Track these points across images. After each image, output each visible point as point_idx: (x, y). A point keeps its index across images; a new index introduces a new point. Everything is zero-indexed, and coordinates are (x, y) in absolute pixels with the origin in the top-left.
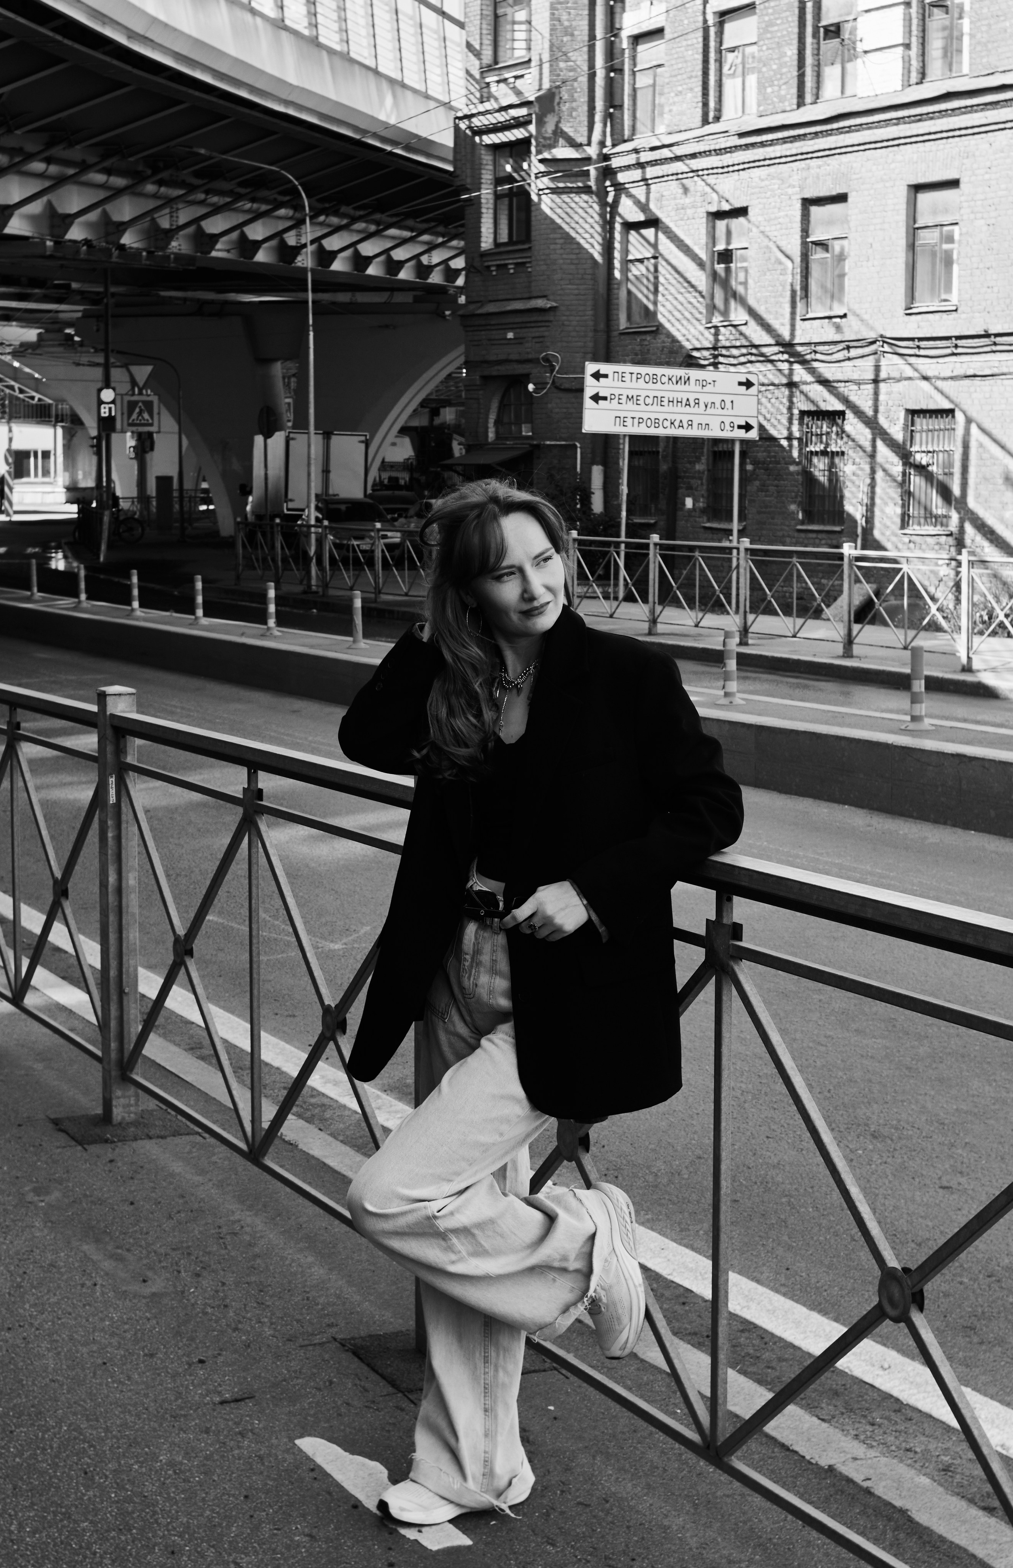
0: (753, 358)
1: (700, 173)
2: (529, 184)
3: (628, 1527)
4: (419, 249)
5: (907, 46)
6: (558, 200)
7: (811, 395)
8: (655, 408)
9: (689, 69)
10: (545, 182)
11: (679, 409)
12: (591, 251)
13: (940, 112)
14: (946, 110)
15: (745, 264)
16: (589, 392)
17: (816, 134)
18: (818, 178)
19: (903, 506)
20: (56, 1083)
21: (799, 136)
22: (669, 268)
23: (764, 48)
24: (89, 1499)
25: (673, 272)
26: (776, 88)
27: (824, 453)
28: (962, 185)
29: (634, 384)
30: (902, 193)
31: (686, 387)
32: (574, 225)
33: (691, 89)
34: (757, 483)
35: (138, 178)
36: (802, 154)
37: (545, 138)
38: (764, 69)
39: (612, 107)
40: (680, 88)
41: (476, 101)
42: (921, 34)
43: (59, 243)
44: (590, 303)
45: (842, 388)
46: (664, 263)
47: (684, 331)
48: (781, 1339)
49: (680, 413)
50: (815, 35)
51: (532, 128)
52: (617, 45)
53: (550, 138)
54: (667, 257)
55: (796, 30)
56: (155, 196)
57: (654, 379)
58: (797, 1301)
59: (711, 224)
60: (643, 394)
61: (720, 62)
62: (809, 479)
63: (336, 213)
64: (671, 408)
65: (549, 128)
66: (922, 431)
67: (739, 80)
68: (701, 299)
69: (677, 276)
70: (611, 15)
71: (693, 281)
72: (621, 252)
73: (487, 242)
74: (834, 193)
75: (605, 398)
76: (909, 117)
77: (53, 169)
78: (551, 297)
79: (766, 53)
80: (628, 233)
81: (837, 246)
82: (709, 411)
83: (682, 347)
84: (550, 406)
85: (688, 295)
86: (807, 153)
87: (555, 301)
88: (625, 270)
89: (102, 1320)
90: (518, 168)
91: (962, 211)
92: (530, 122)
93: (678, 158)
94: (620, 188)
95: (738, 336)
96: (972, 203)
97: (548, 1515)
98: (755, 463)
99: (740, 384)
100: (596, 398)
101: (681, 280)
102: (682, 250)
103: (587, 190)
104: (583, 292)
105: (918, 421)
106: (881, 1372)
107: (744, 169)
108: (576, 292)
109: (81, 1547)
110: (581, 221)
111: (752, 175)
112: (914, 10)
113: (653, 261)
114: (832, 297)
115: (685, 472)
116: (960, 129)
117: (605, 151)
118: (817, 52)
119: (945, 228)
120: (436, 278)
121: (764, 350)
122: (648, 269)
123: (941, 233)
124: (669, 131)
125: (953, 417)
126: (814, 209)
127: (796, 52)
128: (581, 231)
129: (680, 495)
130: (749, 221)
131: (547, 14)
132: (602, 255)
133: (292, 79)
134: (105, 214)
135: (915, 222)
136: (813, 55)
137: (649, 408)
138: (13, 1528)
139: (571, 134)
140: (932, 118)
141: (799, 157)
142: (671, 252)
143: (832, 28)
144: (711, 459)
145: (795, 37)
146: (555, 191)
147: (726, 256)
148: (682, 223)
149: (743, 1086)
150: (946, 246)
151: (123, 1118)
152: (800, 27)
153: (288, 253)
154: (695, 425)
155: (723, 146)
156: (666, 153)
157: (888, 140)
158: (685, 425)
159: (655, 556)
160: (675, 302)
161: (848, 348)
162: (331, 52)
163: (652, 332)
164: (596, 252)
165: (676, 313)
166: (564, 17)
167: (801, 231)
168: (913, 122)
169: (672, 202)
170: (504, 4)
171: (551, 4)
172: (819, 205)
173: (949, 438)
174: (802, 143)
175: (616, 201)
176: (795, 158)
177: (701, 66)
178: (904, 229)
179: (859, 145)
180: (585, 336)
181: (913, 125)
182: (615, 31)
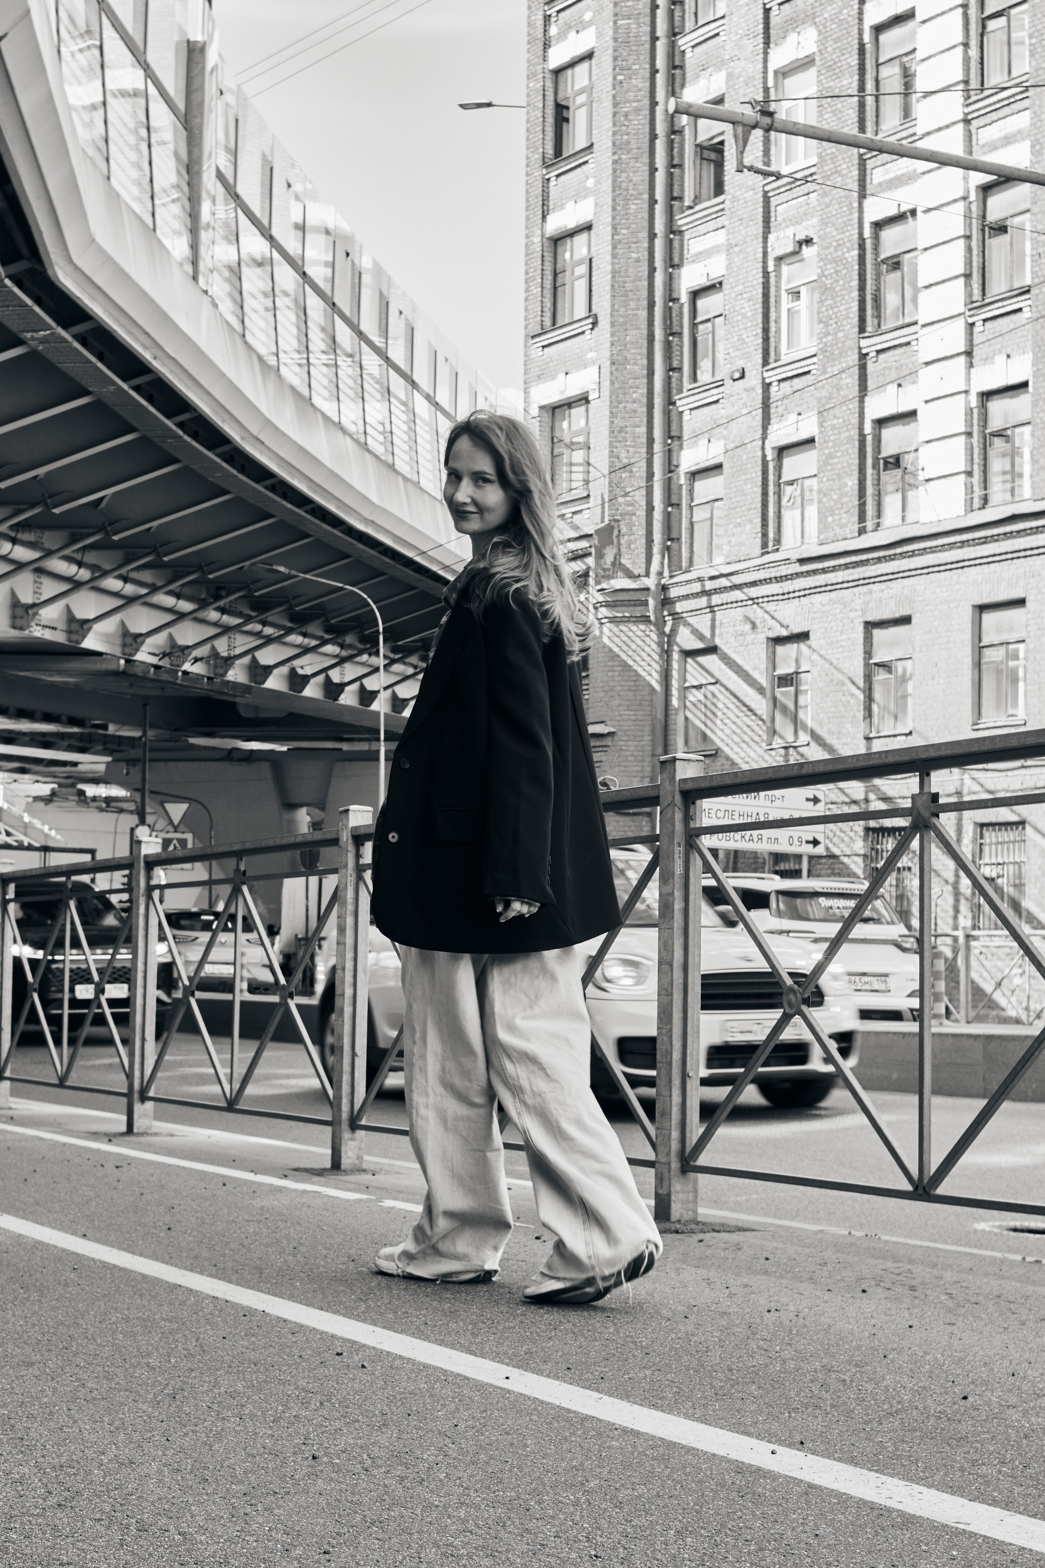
1: (760, 600)
5: (969, 474)
6: (615, 629)
9: (748, 502)
10: (604, 612)
12: (648, 678)
13: (1005, 534)
14: (1012, 532)
15: (806, 687)
17: (879, 560)
18: (881, 601)
19: (974, 918)
21: (861, 561)
22: (727, 693)
25: (732, 697)
26: (837, 517)
28: (1028, 603)
30: (967, 614)
31: (756, 802)
32: (631, 653)
33: (751, 521)
35: (203, 604)
36: (864, 579)
37: (604, 570)
38: (825, 500)
39: (670, 540)
40: (739, 520)
42: (982, 462)
43: (130, 662)
44: (648, 729)
46: (722, 689)
47: (742, 754)
50: (875, 466)
51: (591, 561)
52: (674, 481)
53: (608, 570)
54: (725, 682)
55: (857, 462)
56: (216, 624)
59: (770, 650)
61: (779, 494)
65: (609, 558)
66: (990, 844)
67: (799, 511)
68: (760, 723)
69: (735, 701)
70: (669, 454)
71: (753, 706)
72: (679, 680)
74: (897, 615)
76: (973, 540)
77: (130, 589)
78: (609, 723)
79: (827, 484)
80: (686, 661)
81: (900, 666)
85: (746, 719)
86: (870, 578)
87: (613, 726)
88: (683, 698)
91: (1029, 628)
92: (590, 554)
93: (738, 587)
94: (677, 617)
95: (799, 757)
96: (1039, 621)
99: (808, 800)
101: (740, 705)
102: (740, 676)
103: (645, 619)
104: (640, 718)
105: (986, 834)
107: (805, 596)
108: (634, 718)
110: (638, 650)
111: (814, 601)
112: (975, 440)
113: (711, 687)
114: (896, 718)
116: (1025, 550)
117: (663, 581)
118: (878, 482)
119: (1011, 647)
122: (705, 696)
123: (1007, 651)
124: (728, 560)
125: (1024, 828)
126: (877, 633)
127: (856, 482)
128: (638, 659)
131: (606, 452)
132: (660, 684)
134: (171, 637)
135: (980, 641)
136: (873, 485)
137: (721, 821)
139: (629, 566)
140: (996, 541)
141: (861, 582)
142: (730, 678)
143: (891, 460)
145: (856, 468)
146: (613, 620)
147: (790, 680)
148: (742, 649)
150: (1012, 664)
152: (860, 459)
153: (333, 690)
154: (765, 839)
155: (784, 573)
156: (724, 582)
157: (952, 563)
158: (755, 839)
160: (734, 727)
162: (405, 479)
163: (711, 755)
164: (655, 681)
165: (735, 737)
166: (623, 454)
167: (865, 652)
168: (978, 544)
169: (731, 630)
170: (561, 444)
171: (611, 443)
172: (882, 628)
173: (1020, 849)
174: (864, 568)
175: (674, 631)
176: (857, 583)
177: (760, 499)
178: (970, 648)
179: (923, 568)
180: (643, 761)
181: (977, 548)
182: (673, 468)
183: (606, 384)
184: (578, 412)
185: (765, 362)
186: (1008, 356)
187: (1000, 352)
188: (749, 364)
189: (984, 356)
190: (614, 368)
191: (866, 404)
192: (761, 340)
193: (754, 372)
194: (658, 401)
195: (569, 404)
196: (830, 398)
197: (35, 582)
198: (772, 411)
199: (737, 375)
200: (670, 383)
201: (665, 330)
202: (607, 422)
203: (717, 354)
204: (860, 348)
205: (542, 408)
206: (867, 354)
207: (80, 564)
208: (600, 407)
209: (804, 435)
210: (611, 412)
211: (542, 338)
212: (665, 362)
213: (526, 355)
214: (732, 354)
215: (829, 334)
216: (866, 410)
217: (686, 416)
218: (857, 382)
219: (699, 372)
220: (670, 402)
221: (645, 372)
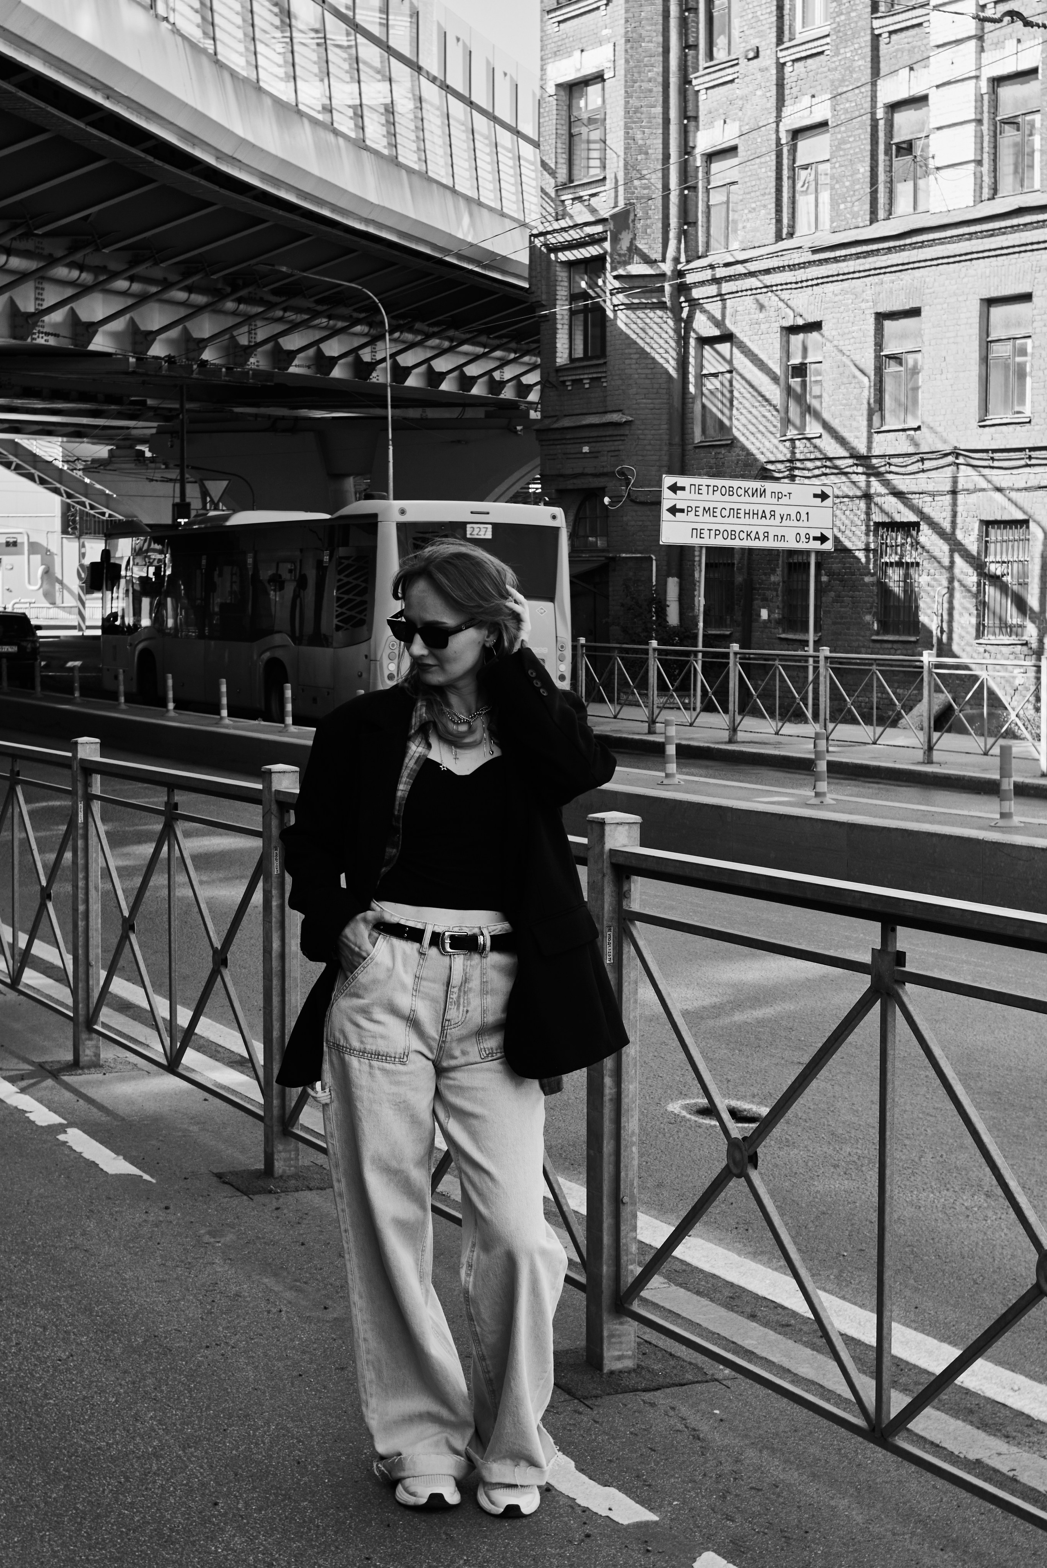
0: (828, 471)
1: (774, 288)
2: (605, 301)
3: (799, 1507)
4: (492, 365)
5: (979, 163)
6: (632, 316)
7: (886, 507)
8: (731, 520)
9: (763, 186)
10: (620, 298)
11: (756, 521)
12: (666, 365)
13: (1012, 227)
14: (1019, 225)
15: (819, 378)
16: (666, 504)
17: (890, 250)
18: (891, 292)
19: (978, 616)
20: (213, 1143)
21: (872, 251)
22: (743, 382)
23: (837, 165)
24: (305, 1483)
25: (747, 386)
26: (849, 205)
27: (899, 564)
28: (1034, 299)
29: (710, 497)
30: (974, 308)
31: (762, 500)
32: (648, 340)
33: (765, 206)
34: (832, 594)
35: (218, 295)
36: (875, 269)
37: (620, 255)
38: (837, 186)
39: (685, 224)
40: (753, 205)
41: (550, 218)
42: (993, 151)
43: (141, 359)
44: (665, 417)
45: (916, 500)
46: (738, 378)
47: (758, 444)
48: (915, 1367)
49: (757, 526)
50: (888, 152)
51: (607, 245)
52: (690, 163)
53: (625, 255)
54: (741, 371)
55: (869, 147)
56: (234, 313)
57: (731, 491)
58: (928, 1335)
59: (785, 339)
60: (720, 506)
61: (793, 179)
62: (884, 590)
63: (411, 330)
64: (747, 521)
65: (624, 244)
66: (996, 542)
67: (812, 197)
68: (775, 413)
69: (751, 390)
70: (685, 133)
71: (768, 395)
72: (696, 367)
73: (562, 357)
74: (908, 307)
75: (682, 511)
76: (981, 232)
77: (136, 287)
78: (626, 412)
79: (839, 170)
80: (703, 348)
81: (910, 359)
82: (785, 523)
83: (756, 460)
84: (625, 519)
85: (762, 409)
86: (881, 268)
87: (630, 415)
88: (700, 385)
89: (292, 1340)
90: (593, 285)
91: (1035, 324)
92: (605, 239)
93: (752, 274)
94: (694, 304)
95: (812, 449)
96: (1045, 317)
97: (724, 1497)
98: (830, 574)
99: (815, 496)
100: (673, 510)
101: (755, 394)
102: (756, 365)
103: (662, 306)
104: (657, 406)
105: (992, 532)
106: (1012, 1393)
107: (817, 285)
108: (652, 406)
109: (304, 1521)
110: (656, 336)
111: (826, 291)
112: (985, 127)
113: (728, 376)
114: (907, 410)
115: (760, 584)
116: (1032, 244)
117: (679, 267)
118: (890, 169)
119: (1018, 341)
120: (508, 393)
121: (838, 463)
122: (722, 384)
123: (1014, 346)
124: (743, 247)
125: (1028, 527)
126: (887, 324)
127: (868, 169)
128: (655, 346)
129: (755, 607)
130: (823, 336)
131: (621, 133)
132: (677, 370)
133: (373, 198)
134: (186, 331)
135: (988, 336)
136: (885, 172)
137: (726, 520)
138: (240, 1506)
139: (646, 251)
140: (1004, 234)
141: (873, 272)
142: (745, 367)
143: (904, 146)
144: (786, 571)
145: (868, 154)
146: (630, 307)
147: (800, 371)
148: (757, 337)
149: (859, 1152)
150: (1018, 359)
151: (284, 1171)
152: (872, 145)
153: (363, 369)
154: (771, 537)
155: (798, 262)
156: (740, 269)
157: (960, 255)
158: (762, 537)
159: (735, 665)
160: (749, 416)
161: (922, 460)
162: (410, 171)
163: (727, 445)
164: (671, 367)
165: (750, 427)
166: (639, 136)
167: (876, 344)
168: (986, 237)
169: (747, 317)
170: (578, 123)
171: (626, 124)
172: (893, 320)
173: (1024, 549)
174: (875, 258)
175: (691, 317)
176: (868, 273)
177: (774, 184)
178: (977, 342)
179: (932, 260)
180: (661, 450)
181: (985, 240)
182: (689, 150)
183: (621, 62)
184: (593, 91)
185: (780, 41)
186: (1019, 41)
187: (1011, 37)
188: (763, 43)
189: (995, 41)
190: (629, 46)
191: (879, 88)
192: (775, 18)
193: (768, 52)
194: (674, 80)
195: (585, 82)
196: (843, 80)
197: (36, 288)
198: (787, 92)
199: (751, 55)
200: (686, 61)
201: (680, 5)
202: (622, 102)
203: (733, 31)
204: (873, 29)
205: (558, 86)
206: (880, 35)
207: (82, 268)
208: (615, 86)
209: (817, 118)
210: (626, 92)
211: (558, 13)
212: (680, 39)
213: (542, 31)
214: (747, 33)
215: (842, 14)
216: (879, 94)
217: (702, 96)
218: (869, 65)
219: (715, 49)
220: (685, 81)
221: (661, 50)
